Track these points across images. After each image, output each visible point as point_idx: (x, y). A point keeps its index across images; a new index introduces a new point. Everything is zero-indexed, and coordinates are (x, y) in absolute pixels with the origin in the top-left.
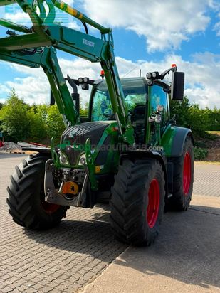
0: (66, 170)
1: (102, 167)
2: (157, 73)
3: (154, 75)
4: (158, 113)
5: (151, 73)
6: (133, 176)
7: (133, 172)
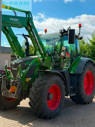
0: (12, 80)
1: (30, 79)
2: (64, 30)
3: (63, 31)
4: (63, 51)
5: (61, 30)
6: (40, 83)
7: (40, 81)
